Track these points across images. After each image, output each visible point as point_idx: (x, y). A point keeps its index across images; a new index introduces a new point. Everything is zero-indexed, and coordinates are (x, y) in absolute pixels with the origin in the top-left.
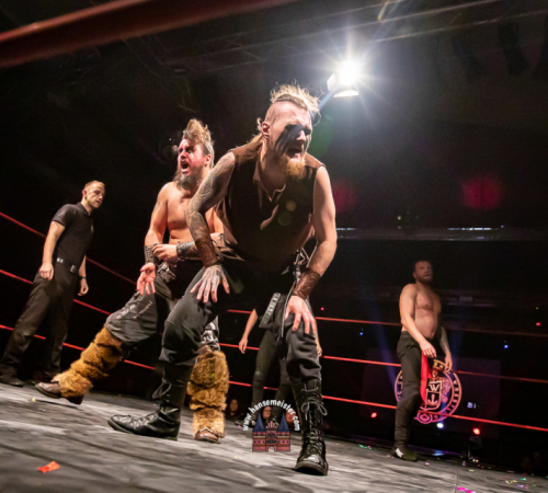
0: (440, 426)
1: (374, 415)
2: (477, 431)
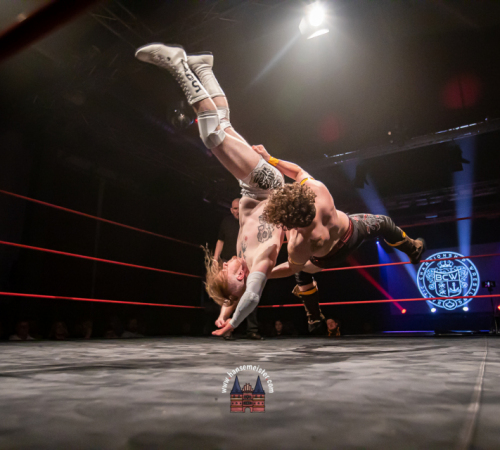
0: (466, 309)
1: (404, 311)
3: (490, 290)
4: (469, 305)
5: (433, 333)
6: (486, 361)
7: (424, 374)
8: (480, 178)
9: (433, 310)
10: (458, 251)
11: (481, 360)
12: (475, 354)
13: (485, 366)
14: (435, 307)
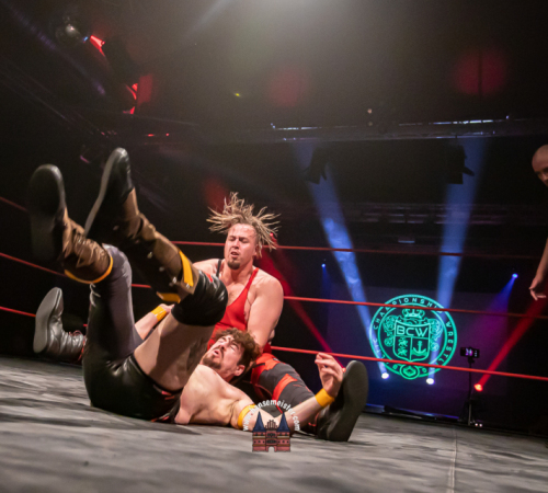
0: (430, 381)
2: (478, 387)
3: (471, 361)
4: (436, 376)
5: (381, 409)
6: (456, 465)
7: (374, 473)
8: (484, 198)
9: (385, 376)
10: (434, 297)
11: (448, 463)
12: (439, 452)
13: (456, 472)
14: (388, 371)
